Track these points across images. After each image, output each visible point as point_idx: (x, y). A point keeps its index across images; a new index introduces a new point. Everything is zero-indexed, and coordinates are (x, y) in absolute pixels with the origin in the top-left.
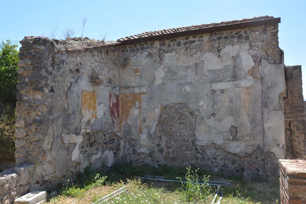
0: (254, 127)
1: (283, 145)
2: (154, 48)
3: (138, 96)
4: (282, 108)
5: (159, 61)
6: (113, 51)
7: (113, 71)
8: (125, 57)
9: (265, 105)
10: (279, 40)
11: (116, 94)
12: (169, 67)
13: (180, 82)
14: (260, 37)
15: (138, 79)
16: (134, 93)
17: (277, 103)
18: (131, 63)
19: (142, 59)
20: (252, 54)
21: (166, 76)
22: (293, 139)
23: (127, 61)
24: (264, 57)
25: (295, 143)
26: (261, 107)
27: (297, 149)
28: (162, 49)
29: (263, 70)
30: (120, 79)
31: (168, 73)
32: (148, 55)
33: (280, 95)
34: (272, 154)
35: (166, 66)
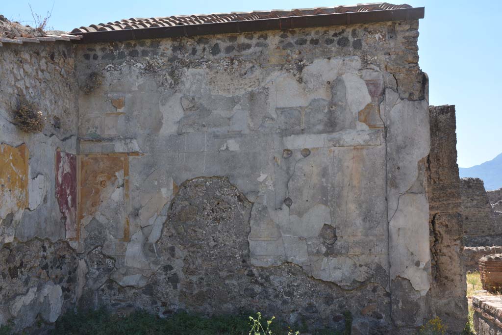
0: (371, 228)
1: (426, 264)
2: (160, 54)
3: (122, 159)
4: (425, 188)
5: (171, 85)
6: (64, 55)
7: (63, 101)
8: (90, 71)
9: (392, 182)
10: (419, 53)
11: (70, 153)
12: (193, 99)
13: (218, 131)
14: (383, 45)
15: (121, 120)
16: (114, 152)
17: (414, 179)
18: (106, 86)
19: (131, 77)
20: (368, 78)
21: (186, 117)
22: (440, 250)
23: (96, 79)
24: (391, 86)
25: (443, 259)
26: (384, 186)
27: (447, 272)
28: (178, 59)
29: (389, 111)
30: (78, 120)
31: (191, 110)
32: (146, 69)
33: (421, 164)
34: (405, 282)
35: (185, 96)
